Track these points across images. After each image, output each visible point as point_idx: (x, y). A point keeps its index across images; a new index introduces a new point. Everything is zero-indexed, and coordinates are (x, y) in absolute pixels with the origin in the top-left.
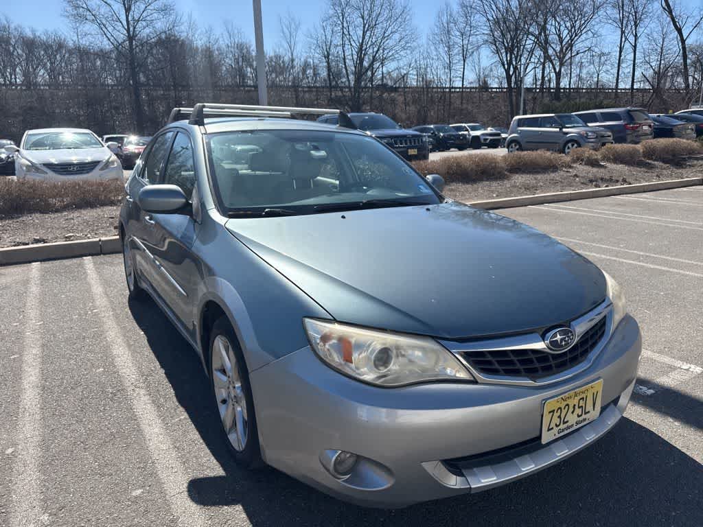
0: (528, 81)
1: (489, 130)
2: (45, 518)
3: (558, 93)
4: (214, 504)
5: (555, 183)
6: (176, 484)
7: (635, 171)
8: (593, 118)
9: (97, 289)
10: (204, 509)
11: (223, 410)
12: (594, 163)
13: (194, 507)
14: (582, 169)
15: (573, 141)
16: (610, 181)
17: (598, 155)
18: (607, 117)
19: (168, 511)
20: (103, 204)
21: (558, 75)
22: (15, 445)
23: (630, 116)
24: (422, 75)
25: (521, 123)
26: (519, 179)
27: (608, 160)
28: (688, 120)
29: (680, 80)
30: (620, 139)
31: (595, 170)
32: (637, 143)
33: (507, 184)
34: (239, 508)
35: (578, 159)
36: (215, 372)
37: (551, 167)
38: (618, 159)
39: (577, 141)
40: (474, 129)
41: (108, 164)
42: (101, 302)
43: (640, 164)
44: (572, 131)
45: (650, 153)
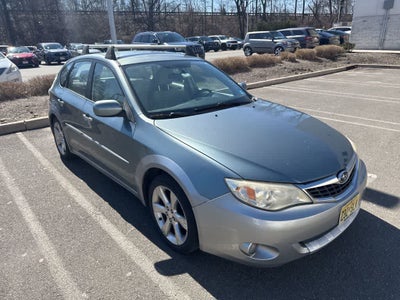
0: (249, 10)
1: (231, 39)
2: (84, 295)
3: (264, 16)
4: (173, 275)
5: (275, 73)
6: (148, 267)
7: (314, 64)
8: (288, 33)
9: (38, 154)
10: (169, 278)
11: (160, 224)
12: (292, 60)
13: (163, 278)
14: (287, 64)
15: (279, 47)
16: (302, 70)
17: (294, 55)
18: (296, 33)
19: (151, 281)
20: (18, 98)
21: (265, 6)
22: (42, 257)
23: (308, 32)
24: (189, 6)
25: (251, 36)
26: (257, 71)
27: (300, 58)
28: (336, 33)
29: (327, 8)
30: (303, 46)
31: (293, 64)
32: (312, 48)
33: (251, 74)
34: (187, 274)
35: (285, 58)
36: (154, 205)
37: (271, 63)
38: (305, 57)
39: (282, 47)
40: (222, 38)
41: (11, 70)
42: (45, 162)
43: (315, 60)
44: (279, 41)
45: (320, 53)
